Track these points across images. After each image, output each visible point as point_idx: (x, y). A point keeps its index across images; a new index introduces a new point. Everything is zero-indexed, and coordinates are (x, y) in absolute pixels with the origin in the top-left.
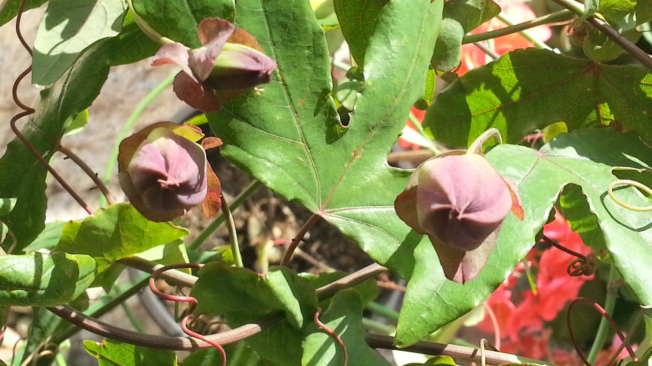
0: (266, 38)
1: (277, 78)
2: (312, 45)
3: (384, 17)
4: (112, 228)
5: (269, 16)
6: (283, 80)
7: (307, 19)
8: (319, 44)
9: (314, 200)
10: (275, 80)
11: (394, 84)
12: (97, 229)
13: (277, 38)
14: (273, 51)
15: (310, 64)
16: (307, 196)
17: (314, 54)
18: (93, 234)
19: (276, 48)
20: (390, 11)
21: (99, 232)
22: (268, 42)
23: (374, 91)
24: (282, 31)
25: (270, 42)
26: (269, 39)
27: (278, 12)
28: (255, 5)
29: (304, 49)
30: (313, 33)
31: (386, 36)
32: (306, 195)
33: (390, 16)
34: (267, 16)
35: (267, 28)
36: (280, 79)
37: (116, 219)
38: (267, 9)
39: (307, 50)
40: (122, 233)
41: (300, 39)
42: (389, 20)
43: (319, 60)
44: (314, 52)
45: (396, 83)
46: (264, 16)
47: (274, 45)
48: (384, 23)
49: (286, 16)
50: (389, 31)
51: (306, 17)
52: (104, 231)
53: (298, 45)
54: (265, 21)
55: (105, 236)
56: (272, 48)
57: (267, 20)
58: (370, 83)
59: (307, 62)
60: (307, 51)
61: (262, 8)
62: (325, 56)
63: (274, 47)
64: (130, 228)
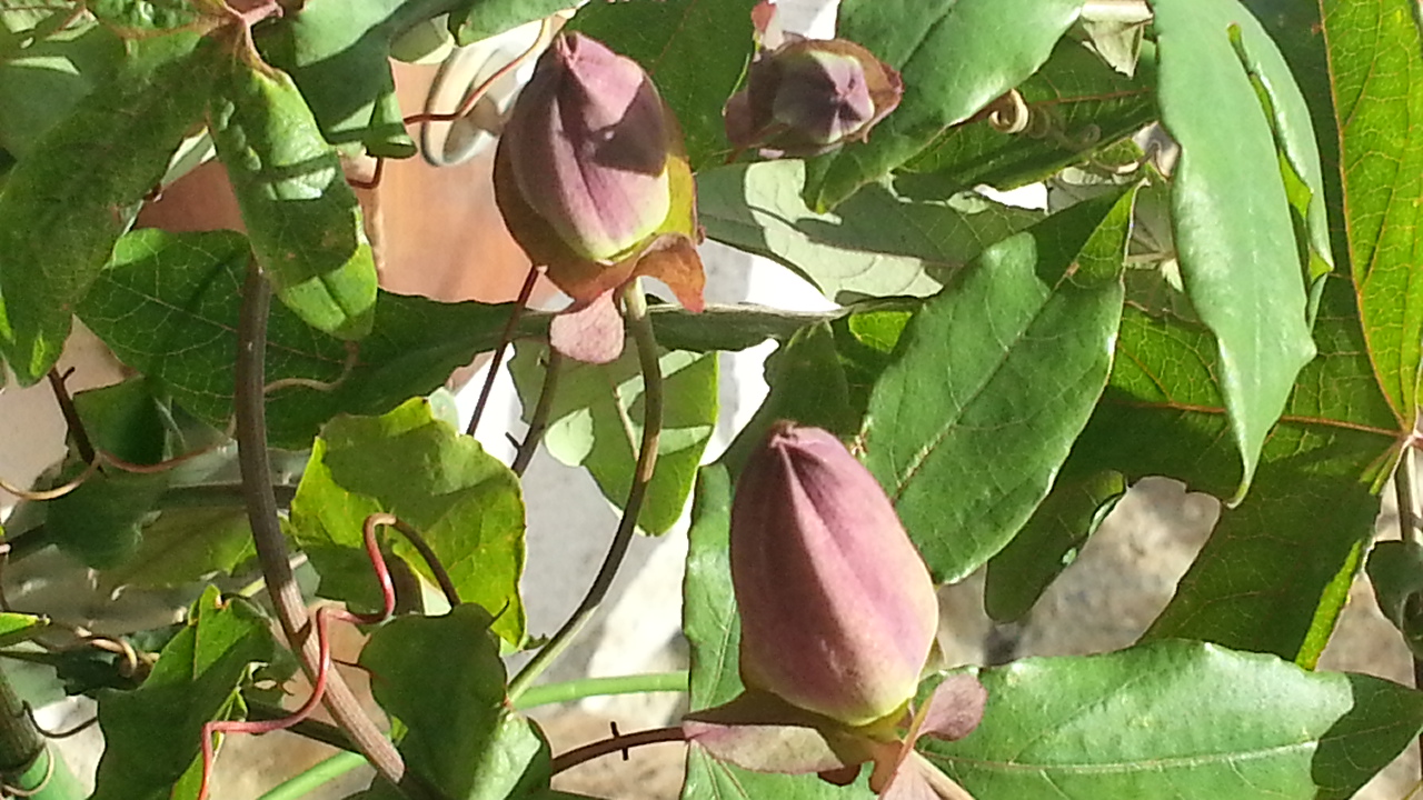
0: (962, 397)
1: (905, 469)
2: (1005, 493)
3: (1163, 651)
4: (452, 484)
5: (1005, 370)
6: (905, 486)
7: (1045, 448)
8: (1014, 506)
9: (716, 696)
10: (897, 468)
11: (1041, 737)
12: (436, 459)
13: (974, 417)
14: (947, 425)
15: (967, 517)
16: (714, 673)
17: (991, 511)
18: (422, 458)
19: (956, 429)
20: (1180, 654)
21: (432, 467)
22: (957, 406)
23: (1000, 697)
24: (992, 416)
25: (959, 410)
26: (963, 404)
27: (1021, 382)
28: (1004, 329)
29: (987, 483)
30: (1029, 479)
31: (1127, 676)
32: (715, 668)
33: (1171, 659)
34: (1001, 366)
35: (980, 385)
36: (905, 478)
37: (473, 481)
38: (1014, 360)
39: (991, 491)
40: (450, 513)
41: (999, 463)
42: (1163, 662)
43: (985, 527)
44: (996, 507)
45: (1046, 742)
46: (997, 362)
47: (959, 422)
48: (1151, 657)
49: (1025, 403)
50: (1142, 676)
51: (1046, 443)
52: (439, 474)
53: (987, 467)
54: (991, 371)
55: (430, 484)
56: (951, 422)
57: (995, 374)
58: (1010, 681)
59: (969, 509)
60: (987, 493)
61: (1009, 348)
62: (1000, 531)
63: (955, 422)
64: (470, 516)
